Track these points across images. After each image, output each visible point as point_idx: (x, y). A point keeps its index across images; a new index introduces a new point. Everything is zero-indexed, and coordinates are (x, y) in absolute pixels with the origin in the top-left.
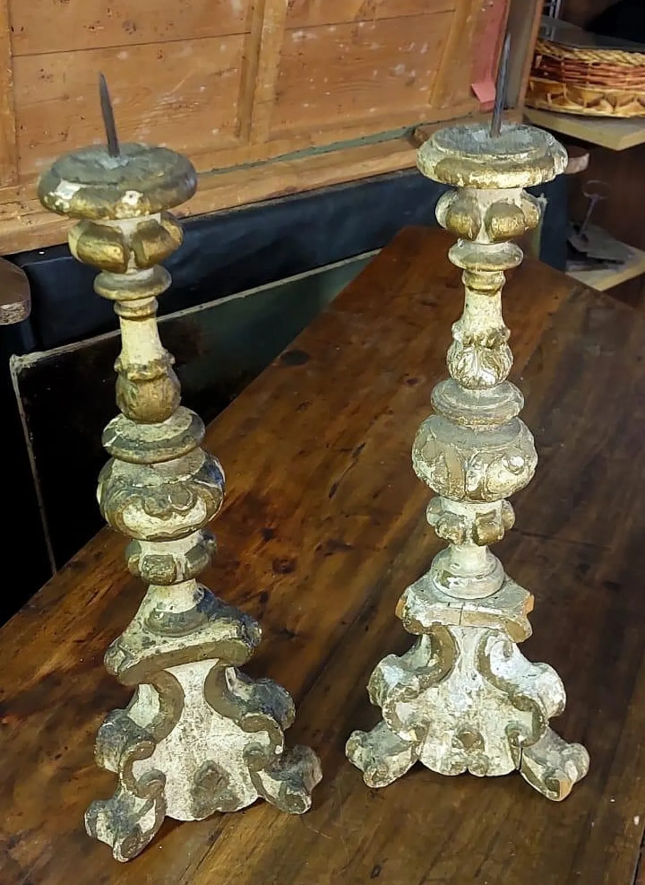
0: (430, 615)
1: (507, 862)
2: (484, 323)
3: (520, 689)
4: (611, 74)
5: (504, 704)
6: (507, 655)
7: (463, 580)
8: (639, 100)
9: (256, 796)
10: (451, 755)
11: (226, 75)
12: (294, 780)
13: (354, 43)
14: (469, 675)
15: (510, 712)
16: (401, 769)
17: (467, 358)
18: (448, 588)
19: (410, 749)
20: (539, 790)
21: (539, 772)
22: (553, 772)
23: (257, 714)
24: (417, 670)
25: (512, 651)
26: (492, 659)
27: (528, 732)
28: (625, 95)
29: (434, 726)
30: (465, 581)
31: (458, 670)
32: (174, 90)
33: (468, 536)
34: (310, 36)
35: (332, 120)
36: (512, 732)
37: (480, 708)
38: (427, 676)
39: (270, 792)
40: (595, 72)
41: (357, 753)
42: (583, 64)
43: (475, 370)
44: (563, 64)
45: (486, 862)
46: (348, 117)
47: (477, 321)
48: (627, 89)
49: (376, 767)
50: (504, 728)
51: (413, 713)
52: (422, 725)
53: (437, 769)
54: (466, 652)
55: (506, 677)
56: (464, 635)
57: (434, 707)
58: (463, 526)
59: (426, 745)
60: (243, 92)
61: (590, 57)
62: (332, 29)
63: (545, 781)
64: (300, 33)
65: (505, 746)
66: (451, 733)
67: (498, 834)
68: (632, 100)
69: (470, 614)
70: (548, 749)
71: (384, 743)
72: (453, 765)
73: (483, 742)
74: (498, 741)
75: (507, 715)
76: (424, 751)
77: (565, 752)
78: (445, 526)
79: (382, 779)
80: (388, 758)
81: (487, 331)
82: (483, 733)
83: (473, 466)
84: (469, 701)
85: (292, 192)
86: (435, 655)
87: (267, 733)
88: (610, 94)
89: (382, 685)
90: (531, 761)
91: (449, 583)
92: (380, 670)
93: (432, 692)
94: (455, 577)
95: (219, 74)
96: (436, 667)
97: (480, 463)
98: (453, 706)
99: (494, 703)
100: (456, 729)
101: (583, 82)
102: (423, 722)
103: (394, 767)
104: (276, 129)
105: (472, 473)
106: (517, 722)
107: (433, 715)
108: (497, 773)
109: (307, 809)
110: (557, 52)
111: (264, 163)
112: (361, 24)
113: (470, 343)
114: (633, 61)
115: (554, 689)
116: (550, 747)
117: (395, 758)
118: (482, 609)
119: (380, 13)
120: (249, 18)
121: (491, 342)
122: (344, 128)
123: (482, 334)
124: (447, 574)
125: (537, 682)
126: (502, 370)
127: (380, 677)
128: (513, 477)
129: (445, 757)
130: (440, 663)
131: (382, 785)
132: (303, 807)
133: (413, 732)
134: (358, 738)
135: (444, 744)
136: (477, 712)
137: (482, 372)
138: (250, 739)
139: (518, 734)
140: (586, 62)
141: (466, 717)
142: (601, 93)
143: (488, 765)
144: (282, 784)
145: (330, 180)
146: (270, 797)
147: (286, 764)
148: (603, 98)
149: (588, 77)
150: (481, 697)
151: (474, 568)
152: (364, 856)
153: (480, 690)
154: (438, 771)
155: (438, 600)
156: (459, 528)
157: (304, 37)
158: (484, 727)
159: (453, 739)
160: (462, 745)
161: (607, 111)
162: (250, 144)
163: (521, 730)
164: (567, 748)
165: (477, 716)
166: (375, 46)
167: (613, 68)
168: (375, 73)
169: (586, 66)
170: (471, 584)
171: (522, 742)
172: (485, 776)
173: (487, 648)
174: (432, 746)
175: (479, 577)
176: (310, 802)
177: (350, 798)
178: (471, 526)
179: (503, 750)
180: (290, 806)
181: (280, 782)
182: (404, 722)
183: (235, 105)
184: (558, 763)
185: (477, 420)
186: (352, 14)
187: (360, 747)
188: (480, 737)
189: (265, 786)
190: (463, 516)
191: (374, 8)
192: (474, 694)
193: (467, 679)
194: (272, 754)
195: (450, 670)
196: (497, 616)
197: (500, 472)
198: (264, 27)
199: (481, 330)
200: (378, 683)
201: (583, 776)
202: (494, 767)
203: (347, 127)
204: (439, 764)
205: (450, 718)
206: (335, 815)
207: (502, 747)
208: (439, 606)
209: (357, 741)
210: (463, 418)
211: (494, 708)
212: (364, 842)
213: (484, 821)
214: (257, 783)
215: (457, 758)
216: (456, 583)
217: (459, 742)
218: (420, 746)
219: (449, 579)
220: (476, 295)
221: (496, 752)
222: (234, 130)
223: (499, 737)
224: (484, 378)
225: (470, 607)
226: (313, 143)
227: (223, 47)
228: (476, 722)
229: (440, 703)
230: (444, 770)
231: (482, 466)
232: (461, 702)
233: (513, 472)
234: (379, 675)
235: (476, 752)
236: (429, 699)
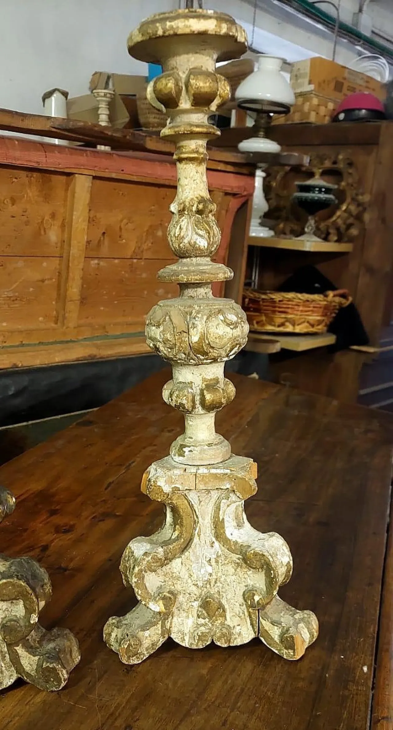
0: (170, 481)
1: (252, 712)
2: (194, 191)
3: (252, 548)
4: (290, 306)
5: (239, 568)
6: (239, 525)
7: (196, 449)
8: (308, 322)
9: (15, 677)
10: (198, 626)
11: (46, 282)
12: (50, 654)
13: (131, 271)
14: (208, 542)
15: (246, 576)
16: (152, 644)
17: (183, 224)
18: (184, 456)
19: (160, 622)
20: (276, 652)
21: (275, 633)
22: (288, 630)
23: (12, 580)
24: (163, 543)
25: (244, 523)
26: (226, 524)
27: (263, 593)
28: (300, 319)
29: (181, 598)
30: (198, 449)
31: (198, 538)
32: (12, 288)
33: (198, 402)
34: (102, 263)
35: (120, 320)
36: (248, 595)
37: (219, 574)
38: (171, 547)
39: (27, 668)
40: (281, 306)
41: (113, 635)
42: (273, 301)
43: (190, 234)
44: (261, 303)
45: (232, 713)
46: (130, 319)
47: (187, 191)
48: (301, 315)
49: (129, 640)
50: (242, 594)
51: (161, 586)
52: (168, 595)
53: (186, 644)
54: (203, 519)
55: (239, 541)
56: (200, 502)
57: (178, 578)
58: (192, 391)
59: (175, 619)
60: (59, 295)
61: (277, 297)
62: (116, 261)
63: (282, 641)
64: (96, 261)
65: (244, 613)
66: (196, 604)
67: (242, 690)
68: (304, 322)
69: (203, 476)
70: (282, 614)
71: (138, 622)
72: (199, 636)
73: (224, 611)
74: (237, 609)
75: (243, 580)
76: (173, 625)
77: (297, 616)
78: (177, 392)
79: (136, 654)
80: (141, 633)
81: (197, 198)
82: (224, 602)
83: (194, 318)
84: (209, 569)
85: (92, 357)
86: (177, 526)
87: (22, 602)
88: (291, 318)
89: (131, 561)
90: (268, 623)
91: (185, 452)
92: (130, 548)
93: (176, 564)
94: (189, 447)
95: (43, 281)
96: (178, 538)
97: (200, 316)
98: (195, 576)
99: (231, 569)
100: (200, 600)
101: (274, 312)
102: (170, 592)
103: (147, 643)
104: (82, 322)
105: (193, 324)
106: (252, 585)
107: (178, 587)
108: (238, 642)
109: (63, 684)
110: (257, 295)
111: (74, 341)
112: (135, 261)
113: (184, 210)
114: (301, 298)
115: (282, 551)
116: (283, 612)
117: (147, 633)
118: (213, 471)
119: (146, 255)
120: (62, 247)
121: (201, 206)
122: (127, 324)
123: (192, 199)
124: (182, 446)
125: (266, 543)
126: (212, 234)
127: (130, 555)
128: (228, 329)
129: (192, 631)
130: (181, 533)
131: (136, 662)
132: (59, 682)
133: (161, 602)
134: (114, 621)
135: (190, 616)
136: (217, 579)
137: (196, 236)
138: (6, 612)
139: (254, 595)
140: (275, 300)
141: (208, 586)
142: (285, 318)
143: (231, 634)
144: (39, 659)
145: (119, 353)
146: (28, 675)
147: (44, 642)
148: (287, 321)
149: (277, 309)
150: (220, 564)
151: (205, 438)
152: (116, 719)
153: (218, 556)
154: (187, 646)
155: (175, 467)
156: (188, 392)
157: (98, 264)
158: (224, 595)
159: (198, 610)
160: (206, 615)
161: (289, 328)
162: (65, 328)
163: (256, 591)
164: (297, 613)
165: (218, 584)
166: (144, 275)
167: (290, 303)
168: (146, 292)
169: (274, 302)
170: (202, 451)
171: (258, 602)
172: (230, 646)
173: (221, 512)
174: (179, 619)
175: (210, 445)
176: (66, 676)
177: (106, 676)
178: (199, 391)
179: (243, 617)
180: (47, 682)
181: (37, 658)
182: (152, 594)
183: (54, 303)
184: (291, 623)
185: (194, 275)
186: (129, 254)
187: (115, 629)
188: (221, 607)
189: (23, 662)
190: (192, 382)
191: (142, 252)
192: (213, 561)
193: (206, 547)
194: (27, 624)
195: (191, 540)
196: (226, 474)
197: (218, 325)
198: (71, 252)
199: (192, 197)
200: (128, 560)
201: (314, 640)
202: (237, 636)
203: (129, 324)
204: (187, 638)
205: (194, 588)
206: (90, 690)
207: (241, 614)
208: (177, 472)
209: (113, 623)
210: (183, 275)
211: (231, 574)
212: (116, 708)
213: (230, 681)
214: (16, 661)
215: (203, 629)
216: (191, 451)
217: (204, 612)
218: (169, 619)
219: (184, 449)
220: (185, 166)
221: (236, 620)
222: (54, 319)
223: (237, 604)
224: (198, 242)
225: (203, 470)
226: (107, 332)
227: (45, 264)
228: (216, 590)
229: (184, 574)
230: (192, 644)
231: (202, 318)
232: (203, 571)
233: (228, 325)
234: (129, 553)
235: (219, 622)
236: (175, 571)
